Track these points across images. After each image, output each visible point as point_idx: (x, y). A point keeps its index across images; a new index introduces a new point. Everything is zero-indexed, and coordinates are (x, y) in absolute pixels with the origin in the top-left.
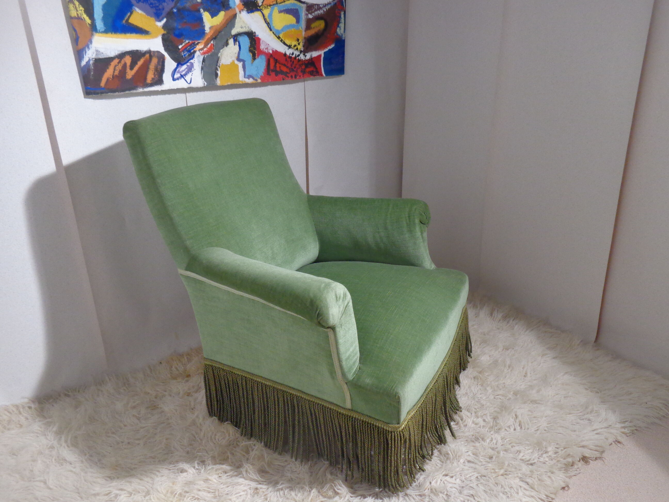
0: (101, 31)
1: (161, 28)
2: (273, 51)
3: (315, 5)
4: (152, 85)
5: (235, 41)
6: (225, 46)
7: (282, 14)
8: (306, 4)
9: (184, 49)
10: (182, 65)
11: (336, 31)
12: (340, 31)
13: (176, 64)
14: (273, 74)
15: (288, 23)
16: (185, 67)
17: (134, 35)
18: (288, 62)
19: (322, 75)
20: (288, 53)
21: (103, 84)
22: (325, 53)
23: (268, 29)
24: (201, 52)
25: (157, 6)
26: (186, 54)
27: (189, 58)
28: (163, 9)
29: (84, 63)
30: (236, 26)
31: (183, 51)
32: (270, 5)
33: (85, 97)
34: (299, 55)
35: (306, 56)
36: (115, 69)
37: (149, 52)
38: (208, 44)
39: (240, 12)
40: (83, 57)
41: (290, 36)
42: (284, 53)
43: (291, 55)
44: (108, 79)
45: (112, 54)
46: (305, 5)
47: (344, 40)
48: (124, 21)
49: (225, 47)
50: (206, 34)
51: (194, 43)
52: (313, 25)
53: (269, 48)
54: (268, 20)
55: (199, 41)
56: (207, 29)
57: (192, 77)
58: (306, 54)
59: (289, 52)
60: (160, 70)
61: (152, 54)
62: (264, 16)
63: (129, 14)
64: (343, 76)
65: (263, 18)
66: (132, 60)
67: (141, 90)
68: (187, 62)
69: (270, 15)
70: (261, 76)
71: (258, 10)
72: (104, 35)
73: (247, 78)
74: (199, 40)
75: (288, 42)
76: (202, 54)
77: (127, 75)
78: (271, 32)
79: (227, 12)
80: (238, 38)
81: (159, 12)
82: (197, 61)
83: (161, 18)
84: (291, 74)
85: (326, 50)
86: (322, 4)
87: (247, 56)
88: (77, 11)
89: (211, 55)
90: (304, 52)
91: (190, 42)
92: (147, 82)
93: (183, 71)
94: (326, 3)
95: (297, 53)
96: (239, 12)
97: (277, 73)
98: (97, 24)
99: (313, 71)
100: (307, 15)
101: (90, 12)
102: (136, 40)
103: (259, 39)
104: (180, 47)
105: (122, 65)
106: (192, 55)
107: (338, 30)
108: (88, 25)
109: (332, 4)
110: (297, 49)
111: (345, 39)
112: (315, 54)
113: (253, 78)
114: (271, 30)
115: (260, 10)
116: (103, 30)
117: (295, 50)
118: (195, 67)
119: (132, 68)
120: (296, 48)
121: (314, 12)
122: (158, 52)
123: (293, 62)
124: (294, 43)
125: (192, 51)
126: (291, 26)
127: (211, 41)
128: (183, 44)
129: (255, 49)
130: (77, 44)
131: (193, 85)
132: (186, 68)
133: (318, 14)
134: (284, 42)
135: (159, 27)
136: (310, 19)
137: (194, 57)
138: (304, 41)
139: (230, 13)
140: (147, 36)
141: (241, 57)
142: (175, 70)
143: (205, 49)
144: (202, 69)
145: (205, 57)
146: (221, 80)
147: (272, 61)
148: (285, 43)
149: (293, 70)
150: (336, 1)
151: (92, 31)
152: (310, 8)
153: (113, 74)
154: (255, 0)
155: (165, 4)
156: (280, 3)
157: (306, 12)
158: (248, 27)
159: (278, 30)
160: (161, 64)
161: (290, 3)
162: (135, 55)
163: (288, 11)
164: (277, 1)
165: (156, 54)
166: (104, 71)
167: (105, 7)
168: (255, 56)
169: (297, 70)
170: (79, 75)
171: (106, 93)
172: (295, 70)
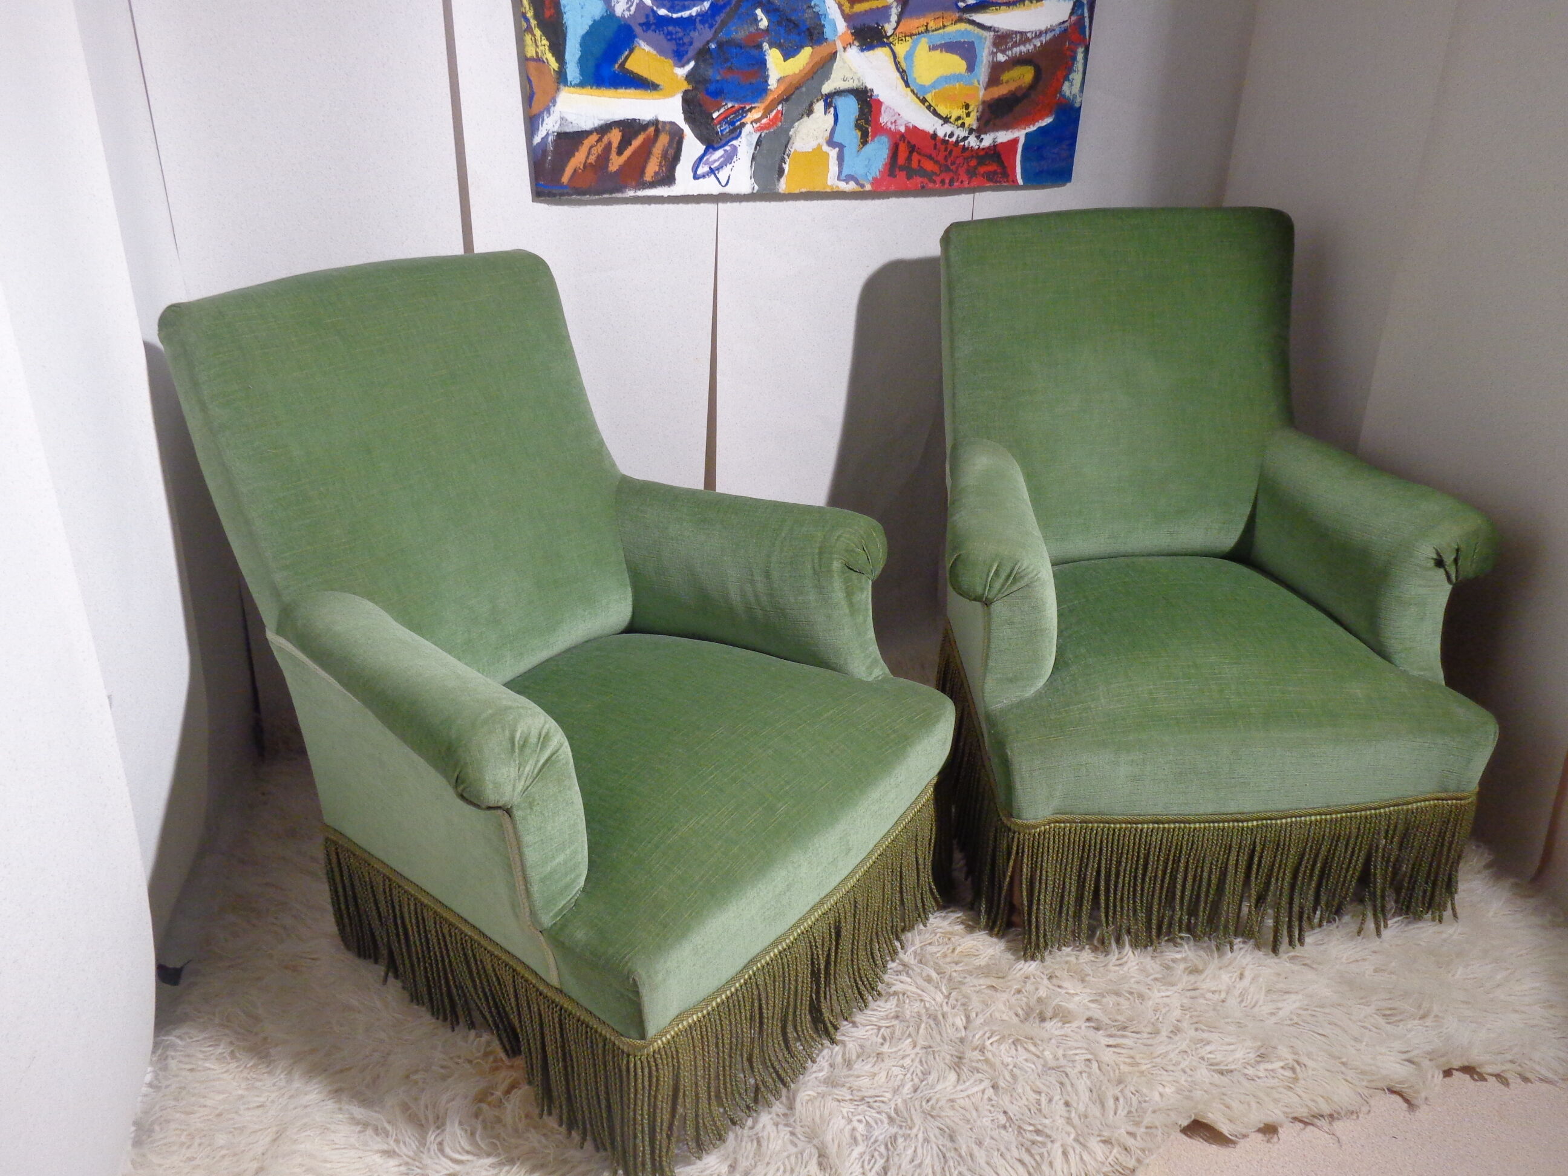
0: (573, 83)
1: (683, 79)
2: (907, 128)
3: (1016, 33)
4: (652, 185)
5: (828, 105)
6: (805, 116)
7: (937, 54)
8: (994, 31)
9: (724, 119)
10: (715, 149)
11: (1059, 90)
12: (1070, 88)
13: (704, 147)
14: (902, 176)
15: (947, 72)
16: (720, 153)
17: (631, 91)
18: (939, 151)
19: (1015, 181)
20: (941, 134)
21: (565, 179)
22: (1027, 135)
23: (901, 84)
24: (756, 126)
25: (681, 39)
26: (726, 128)
27: (731, 136)
28: (691, 43)
29: (537, 139)
30: (833, 76)
31: (720, 123)
32: (911, 35)
33: (533, 201)
34: (965, 138)
35: (982, 140)
36: (589, 154)
37: (655, 123)
38: (771, 111)
39: (845, 49)
40: (538, 129)
41: (950, 99)
42: (931, 132)
43: (947, 138)
44: (575, 171)
45: (587, 126)
46: (992, 34)
47: (1079, 109)
48: (617, 66)
49: (805, 118)
50: (769, 92)
51: (743, 109)
52: (1005, 77)
53: (898, 122)
54: (903, 65)
55: (753, 106)
56: (772, 83)
57: (731, 173)
58: (982, 136)
59: (943, 131)
60: (673, 158)
61: (660, 126)
62: (895, 57)
63: (626, 53)
64: (1070, 184)
65: (892, 60)
66: (623, 136)
67: (631, 193)
68: (726, 144)
69: (910, 55)
70: (875, 179)
71: (883, 45)
72: (579, 90)
73: (844, 180)
74: (755, 101)
75: (943, 110)
76: (757, 130)
77: (610, 165)
78: (908, 89)
79: (817, 48)
80: (834, 101)
81: (682, 49)
83: (685, 58)
84: (943, 176)
85: (1032, 128)
86: (1032, 32)
87: (849, 135)
88: (537, 46)
89: (774, 132)
90: (979, 132)
91: (736, 105)
92: (645, 179)
93: (715, 161)
94: (1043, 28)
95: (961, 133)
96: (842, 49)
97: (910, 173)
98: (568, 71)
99: (995, 173)
100: (994, 54)
101: (558, 49)
102: (634, 100)
103: (879, 103)
104: (715, 115)
105: (603, 146)
106: (736, 132)
107: (1065, 87)
108: (553, 73)
109: (1057, 32)
110: (963, 125)
111: (1080, 107)
112: (1003, 137)
113: (857, 182)
114: (907, 85)
115: (889, 45)
116: (578, 81)
117: (958, 127)
118: (739, 155)
119: (620, 152)
120: (960, 122)
121: (1011, 49)
122: (673, 124)
123: (951, 151)
124: (956, 113)
125: (738, 124)
126: (956, 78)
127: (778, 104)
128: (722, 110)
129: (867, 122)
130: (530, 106)
131: (731, 189)
132: (722, 157)
133: (1021, 53)
134: (935, 110)
135: (679, 77)
136: (1000, 63)
137: (740, 134)
138: (981, 109)
139: (823, 50)
140: (654, 92)
141: (837, 138)
142: (701, 158)
143: (764, 121)
144: (753, 158)
145: (763, 135)
146: (787, 183)
147: (903, 147)
148: (935, 113)
149: (947, 169)
150: (1067, 24)
151: (559, 83)
152: (1002, 39)
153: (586, 161)
154: (878, 25)
155: (695, 35)
156: (933, 31)
157: (992, 48)
158: (859, 79)
159: (924, 86)
160: (675, 146)
161: (956, 30)
162: (630, 128)
163: (950, 47)
164: (927, 26)
165: (667, 127)
166: (570, 154)
167: (586, 40)
168: (867, 136)
169: (957, 168)
170: (529, 161)
171: (569, 195)
172: (953, 168)
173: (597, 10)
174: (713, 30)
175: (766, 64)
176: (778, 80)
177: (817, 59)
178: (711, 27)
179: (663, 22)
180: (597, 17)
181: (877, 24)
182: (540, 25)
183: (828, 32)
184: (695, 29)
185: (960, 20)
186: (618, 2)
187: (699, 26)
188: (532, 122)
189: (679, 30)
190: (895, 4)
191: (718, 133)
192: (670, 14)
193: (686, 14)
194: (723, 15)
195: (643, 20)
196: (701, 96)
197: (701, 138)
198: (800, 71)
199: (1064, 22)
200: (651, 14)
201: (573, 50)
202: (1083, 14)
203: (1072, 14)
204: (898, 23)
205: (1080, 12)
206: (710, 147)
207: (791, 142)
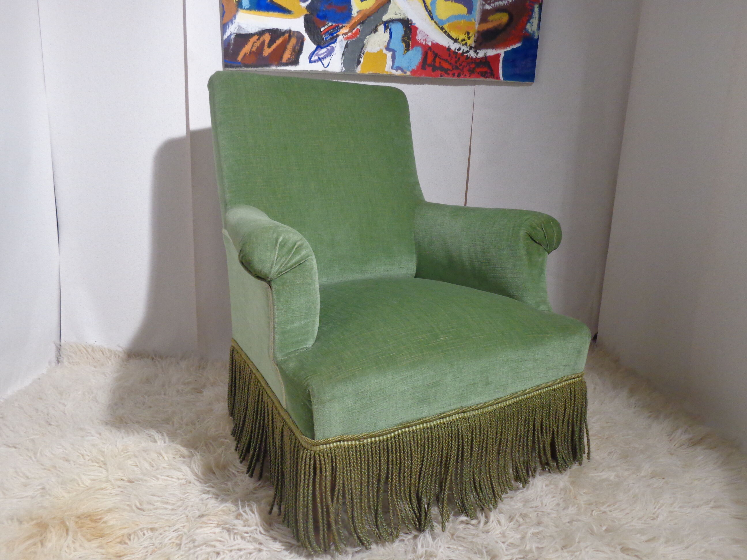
0: (246, 8)
1: (305, 8)
2: (432, 44)
4: (287, 64)
5: (386, 28)
6: (373, 33)
7: (449, 3)
9: (327, 32)
10: (322, 48)
11: (524, 27)
12: (531, 27)
13: (316, 46)
14: (429, 69)
15: (456, 13)
16: (324, 50)
17: (276, 14)
18: (452, 57)
19: (498, 78)
21: (240, 58)
22: (505, 52)
23: (429, 18)
24: (345, 36)
26: (328, 37)
27: (331, 42)
29: (225, 37)
30: (389, 11)
31: (325, 34)
34: (467, 52)
35: (478, 53)
36: (253, 46)
37: (289, 32)
38: (354, 29)
40: (226, 31)
41: (458, 28)
42: (447, 47)
43: (456, 51)
44: (245, 55)
45: (252, 30)
47: (537, 40)
49: (373, 34)
50: (352, 18)
51: (337, 26)
52: (491, 18)
53: (428, 40)
54: (430, 8)
55: (343, 25)
56: (354, 13)
57: (331, 61)
58: (478, 51)
59: (454, 47)
60: (298, 51)
61: (291, 34)
62: (425, 3)
64: (534, 84)
65: (423, 5)
66: (271, 38)
67: (274, 68)
68: (328, 45)
69: (433, 3)
70: (413, 69)
72: (248, 11)
73: (395, 69)
74: (344, 24)
75: (454, 35)
76: (345, 39)
77: (264, 53)
78: (433, 22)
80: (390, 25)
82: (339, 46)
84: (453, 72)
85: (508, 49)
87: (398, 45)
89: (355, 41)
90: (476, 48)
91: (334, 25)
92: (282, 61)
93: (322, 54)
95: (466, 49)
97: (434, 68)
98: (243, 1)
99: (486, 72)
100: (483, 5)
102: (278, 19)
103: (416, 28)
104: (322, 29)
105: (260, 42)
106: (334, 39)
107: (528, 26)
108: (235, 2)
110: (466, 44)
111: (538, 39)
112: (491, 52)
113: (402, 70)
114: (432, 19)
116: (248, 7)
117: (463, 45)
118: (335, 52)
119: (269, 46)
120: (464, 42)
121: (493, 3)
122: (298, 33)
123: (459, 58)
124: (462, 37)
125: (335, 35)
126: (462, 17)
127: (358, 26)
128: (326, 27)
129: (409, 39)
130: (223, 19)
131: (330, 70)
132: (325, 52)
133: (500, 5)
134: (449, 34)
135: (303, 7)
136: (487, 10)
137: (336, 41)
138: (476, 35)
140: (289, 16)
141: (391, 46)
142: (314, 52)
143: (350, 34)
144: (343, 54)
145: (349, 42)
146: (362, 68)
147: (430, 54)
148: (449, 36)
149: (457, 68)
151: (238, 7)
153: (251, 50)
157: (482, 2)
158: (404, 14)
159: (442, 20)
160: (299, 45)
162: (275, 33)
165: (296, 34)
166: (243, 45)
168: (409, 47)
169: (463, 68)
170: (222, 50)
171: (241, 67)
172: (461, 67)
175: (351, 3)
176: (358, 12)
177: (380, 2)
188: (224, 27)
191: (323, 39)
196: (314, 18)
197: (314, 41)
198: (370, 8)
206: (319, 46)
207: (365, 47)
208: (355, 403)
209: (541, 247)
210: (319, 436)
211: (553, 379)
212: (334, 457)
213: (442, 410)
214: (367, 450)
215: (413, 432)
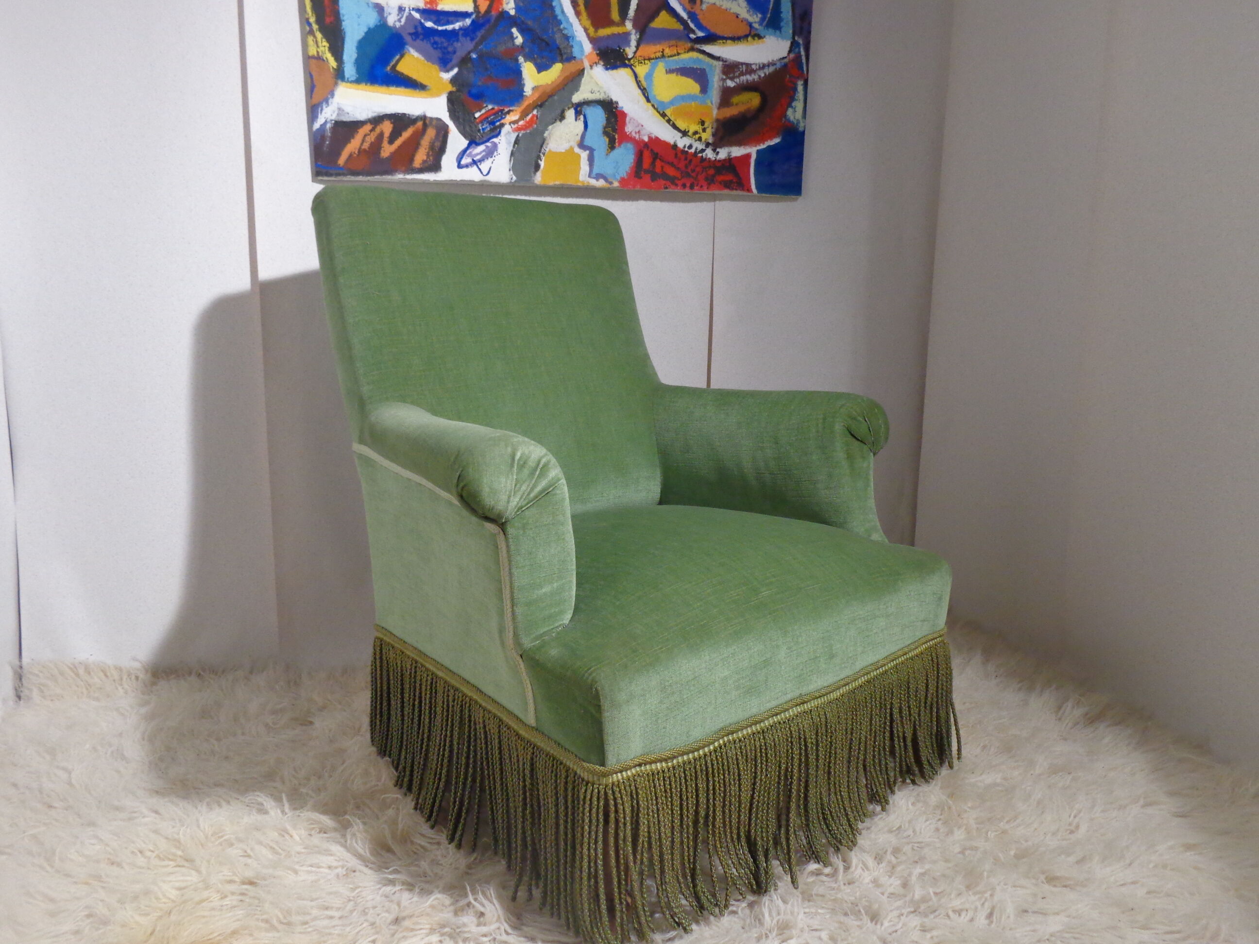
0: (350, 80)
1: (448, 82)
2: (650, 138)
3: (742, 64)
4: (421, 171)
5: (578, 113)
6: (558, 121)
7: (673, 76)
8: (723, 61)
9: (484, 119)
10: (478, 144)
11: (784, 115)
12: (794, 114)
13: (467, 142)
14: (647, 178)
15: (684, 92)
16: (481, 148)
17: (401, 90)
18: (680, 159)
19: (749, 190)
20: (680, 145)
21: (341, 161)
22: (758, 151)
23: (643, 99)
24: (514, 126)
25: (446, 48)
26: (487, 127)
27: (491, 135)
28: (455, 52)
29: (317, 126)
30: (581, 88)
31: (482, 122)
32: (649, 59)
33: (313, 181)
34: (703, 151)
35: (718, 153)
36: (363, 141)
37: (423, 118)
38: (528, 115)
39: (591, 67)
40: (317, 117)
41: (688, 115)
42: (672, 143)
43: (686, 149)
44: (351, 155)
45: (361, 115)
46: (721, 63)
47: (803, 133)
48: (389, 68)
49: (558, 123)
50: (525, 98)
51: (502, 111)
52: (735, 99)
53: (642, 132)
54: (644, 83)
55: (511, 109)
56: (528, 90)
57: (492, 165)
58: (718, 150)
59: (682, 143)
60: (438, 149)
61: (427, 122)
62: (636, 76)
63: (397, 57)
64: (800, 199)
65: (634, 79)
66: (394, 128)
67: (400, 176)
68: (488, 140)
69: (649, 76)
70: (622, 179)
71: (625, 66)
72: (355, 86)
73: (594, 178)
74: (512, 105)
75: (682, 125)
76: (515, 130)
77: (382, 152)
78: (649, 105)
79: (567, 64)
80: (583, 110)
81: (447, 57)
82: (505, 141)
83: (449, 66)
84: (683, 181)
85: (762, 146)
86: (756, 64)
87: (599, 141)
88: (318, 47)
89: (530, 133)
90: (715, 146)
91: (496, 108)
92: (414, 165)
93: (478, 154)
94: (766, 62)
95: (700, 146)
96: (589, 67)
97: (654, 177)
98: (345, 69)
99: (731, 182)
100: (724, 80)
101: (337, 50)
102: (404, 98)
103: (624, 115)
104: (477, 115)
105: (376, 135)
106: (496, 131)
107: (790, 112)
108: (331, 70)
109: (778, 66)
110: (700, 139)
111: (804, 131)
112: (737, 152)
113: (606, 180)
114: (648, 100)
115: (630, 66)
116: (353, 78)
117: (696, 141)
118: (499, 151)
119: (391, 142)
120: (697, 136)
121: (739, 77)
122: (439, 120)
123: (691, 161)
124: (693, 128)
125: (498, 124)
126: (690, 97)
127: (533, 109)
128: (483, 111)
129: (614, 130)
130: (312, 96)
131: (491, 178)
132: (484, 151)
133: (747, 81)
134: (674, 123)
135: (445, 80)
136: (729, 87)
137: (500, 133)
138: (715, 126)
139: (572, 67)
140: (422, 92)
141: (587, 142)
142: (464, 151)
143: (521, 123)
144: (512, 154)
145: (520, 135)
146: (542, 177)
147: (647, 154)
148: (675, 127)
149: (688, 175)
150: (786, 60)
151: (337, 79)
152: (730, 68)
153: (360, 147)
154: (620, 49)
155: (457, 45)
156: (669, 57)
157: (721, 75)
158: (605, 93)
159: (663, 102)
160: (441, 139)
161: (689, 58)
162: (400, 121)
163: (685, 72)
164: (662, 52)
165: (434, 122)
166: (347, 140)
167: (362, 45)
168: (614, 142)
169: (697, 176)
170: (310, 146)
171: (344, 175)
172: (693, 175)
173: (371, 19)
174: (474, 43)
175: (521, 75)
176: (533, 89)
177: (567, 73)
178: (472, 39)
179: (429, 33)
180: (372, 25)
181: (619, 47)
182: (321, 30)
183: (576, 52)
184: (458, 40)
185: (692, 49)
186: (390, 14)
187: (461, 38)
188: (313, 111)
189: (444, 40)
190: (634, 31)
191: (480, 130)
192: (436, 27)
193: (450, 27)
194: (483, 31)
195: (412, 31)
196: (464, 97)
197: (464, 134)
198: (552, 82)
199: (784, 58)
200: (418, 24)
201: (350, 53)
202: (799, 52)
203: (790, 52)
204: (637, 47)
205: (797, 50)
206: (473, 143)
207: (546, 142)
208: (661, 702)
209: (865, 447)
210: (612, 760)
211: (909, 642)
212: (634, 792)
213: (774, 703)
214: (679, 774)
215: (740, 741)
